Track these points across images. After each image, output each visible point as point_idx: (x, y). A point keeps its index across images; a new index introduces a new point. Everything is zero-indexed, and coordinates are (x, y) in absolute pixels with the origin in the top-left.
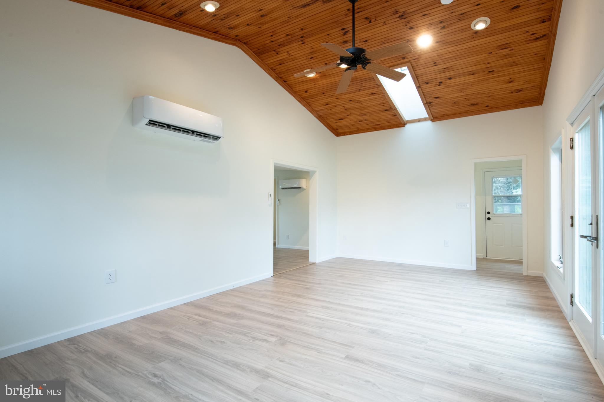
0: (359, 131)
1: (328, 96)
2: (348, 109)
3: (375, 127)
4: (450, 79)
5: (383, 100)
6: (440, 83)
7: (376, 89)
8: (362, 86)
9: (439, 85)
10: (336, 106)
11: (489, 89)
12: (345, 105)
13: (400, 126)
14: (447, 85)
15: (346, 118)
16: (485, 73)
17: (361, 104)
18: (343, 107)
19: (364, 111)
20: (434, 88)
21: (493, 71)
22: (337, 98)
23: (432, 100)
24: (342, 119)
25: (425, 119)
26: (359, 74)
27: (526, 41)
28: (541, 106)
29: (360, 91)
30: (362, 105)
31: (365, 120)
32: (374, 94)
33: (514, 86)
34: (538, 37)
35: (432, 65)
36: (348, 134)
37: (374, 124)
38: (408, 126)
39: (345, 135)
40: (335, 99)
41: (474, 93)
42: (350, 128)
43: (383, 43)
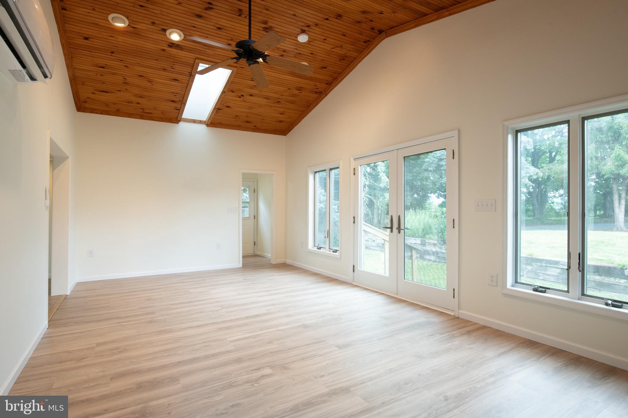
0: (118, 113)
1: (116, 58)
2: (128, 83)
3: (142, 114)
4: (251, 95)
5: (180, 90)
6: (242, 96)
7: (185, 77)
8: (172, 67)
9: (240, 97)
10: (115, 74)
11: (267, 114)
12: (128, 78)
13: (174, 122)
14: (245, 100)
15: (114, 92)
16: (275, 101)
17: (151, 84)
18: (123, 79)
19: (146, 93)
20: (234, 98)
21: (280, 102)
22: (126, 66)
23: (222, 107)
24: (107, 92)
25: (201, 122)
26: (180, 54)
27: (311, 91)
28: (284, 136)
29: (165, 71)
30: (152, 87)
31: (138, 103)
32: (178, 80)
33: (282, 118)
34: (318, 91)
35: (249, 79)
36: (99, 112)
37: (145, 111)
38: (181, 124)
39: (92, 112)
40: (122, 67)
41: (255, 113)
42: (107, 105)
43: (232, 40)
